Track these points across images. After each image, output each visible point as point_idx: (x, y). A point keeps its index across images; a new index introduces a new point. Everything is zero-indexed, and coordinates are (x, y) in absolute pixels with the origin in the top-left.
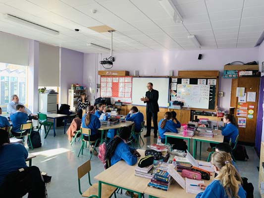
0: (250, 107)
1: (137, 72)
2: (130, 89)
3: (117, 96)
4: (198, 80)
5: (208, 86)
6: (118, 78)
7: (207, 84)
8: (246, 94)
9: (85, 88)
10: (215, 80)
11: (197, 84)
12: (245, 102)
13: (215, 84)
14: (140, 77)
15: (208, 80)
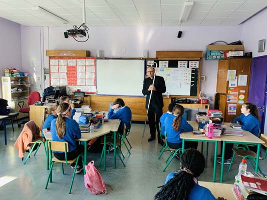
0: (241, 91)
1: (102, 52)
2: (94, 74)
3: (76, 84)
4: (179, 62)
5: (190, 69)
6: (75, 60)
7: (188, 67)
8: (237, 77)
9: (26, 75)
10: (198, 62)
11: (177, 67)
12: (236, 86)
13: (198, 67)
14: (106, 58)
15: (190, 62)
